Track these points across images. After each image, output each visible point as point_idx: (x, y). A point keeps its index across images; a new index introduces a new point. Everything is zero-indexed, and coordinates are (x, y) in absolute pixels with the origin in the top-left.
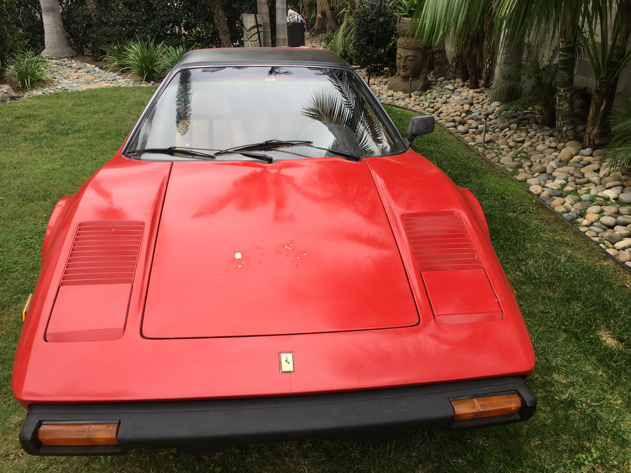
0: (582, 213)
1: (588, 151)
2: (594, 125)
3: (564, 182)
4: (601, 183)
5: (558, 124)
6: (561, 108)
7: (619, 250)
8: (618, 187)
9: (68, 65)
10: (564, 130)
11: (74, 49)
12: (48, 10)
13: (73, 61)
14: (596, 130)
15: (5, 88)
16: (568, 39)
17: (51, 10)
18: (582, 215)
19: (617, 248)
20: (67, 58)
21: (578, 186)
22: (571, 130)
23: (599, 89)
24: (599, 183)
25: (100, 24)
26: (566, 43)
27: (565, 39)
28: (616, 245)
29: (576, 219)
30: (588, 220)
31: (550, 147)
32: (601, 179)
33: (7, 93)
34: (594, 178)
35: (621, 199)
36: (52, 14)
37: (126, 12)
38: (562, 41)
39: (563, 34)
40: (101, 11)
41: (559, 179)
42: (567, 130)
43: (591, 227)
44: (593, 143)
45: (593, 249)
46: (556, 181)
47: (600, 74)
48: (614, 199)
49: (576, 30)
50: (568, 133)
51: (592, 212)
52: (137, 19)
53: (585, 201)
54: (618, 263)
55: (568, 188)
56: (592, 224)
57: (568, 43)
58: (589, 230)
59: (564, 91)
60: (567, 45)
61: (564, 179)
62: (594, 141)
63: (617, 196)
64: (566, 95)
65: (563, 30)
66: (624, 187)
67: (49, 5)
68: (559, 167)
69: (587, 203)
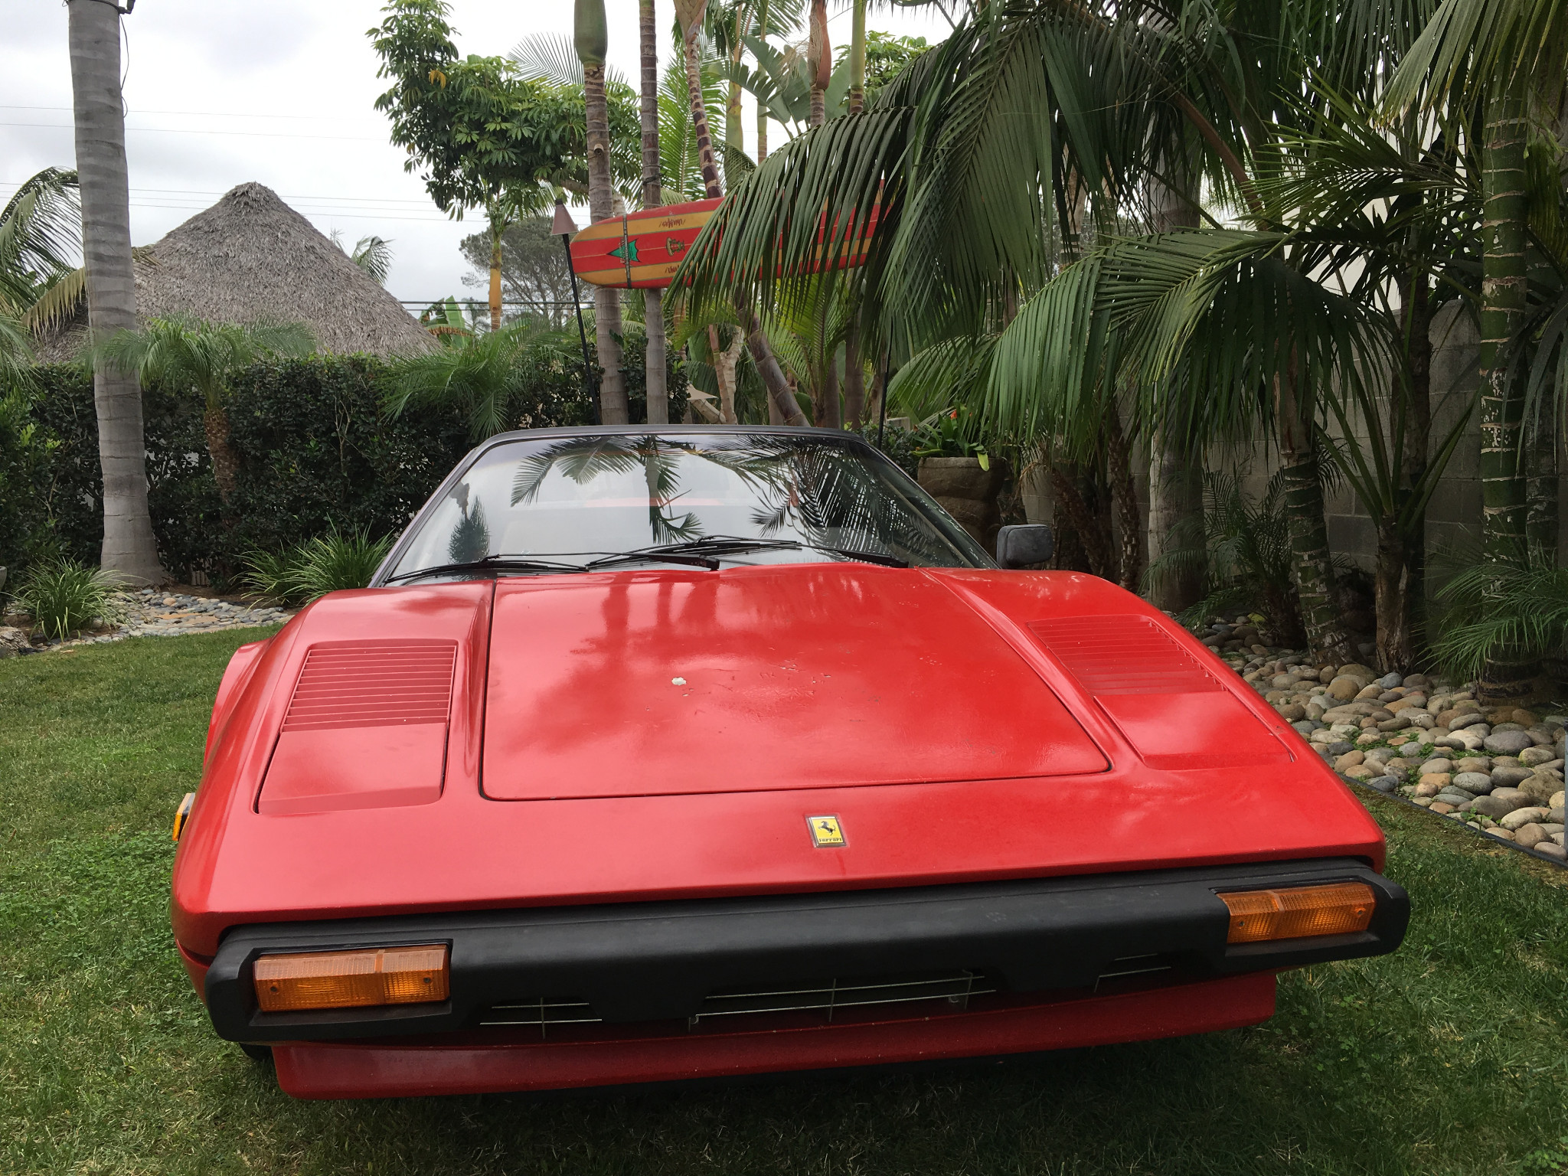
0: (1410, 776)
1: (1391, 678)
2: (1391, 625)
3: (1352, 728)
4: (1437, 722)
5: (1311, 632)
6: (1310, 595)
7: (1513, 830)
8: (1478, 725)
9: (152, 602)
10: (1326, 645)
11: (169, 570)
12: (119, 485)
13: (166, 594)
14: (1398, 636)
15: (8, 632)
16: (1299, 447)
17: (124, 485)
18: (1412, 778)
19: (1509, 826)
20: (152, 588)
21: (1387, 734)
22: (1342, 641)
23: (1385, 543)
24: (1432, 724)
25: (239, 511)
26: (1296, 457)
27: (1293, 449)
28: (1504, 820)
29: (1400, 786)
30: (1427, 783)
31: (1303, 679)
32: (1435, 718)
33: (11, 641)
34: (1420, 717)
35: (1491, 747)
36: (127, 492)
37: (305, 480)
38: (1286, 455)
39: (1287, 439)
40: (245, 484)
41: (1341, 724)
42: (1334, 644)
43: (1439, 797)
44: (1400, 665)
45: (1454, 832)
46: (1333, 728)
47: (1382, 512)
48: (1475, 748)
49: (1313, 433)
50: (1337, 649)
51: (1432, 772)
52: (328, 496)
53: (1409, 756)
54: (1520, 851)
55: (1367, 736)
56: (1437, 792)
57: (1301, 456)
58: (1436, 801)
59: (1311, 557)
60: (1298, 461)
61: (1352, 723)
62: (1399, 661)
63: (1480, 741)
64: (1316, 567)
65: (1285, 432)
66: (1491, 725)
67: (123, 474)
68: (1333, 706)
69: (1417, 760)
